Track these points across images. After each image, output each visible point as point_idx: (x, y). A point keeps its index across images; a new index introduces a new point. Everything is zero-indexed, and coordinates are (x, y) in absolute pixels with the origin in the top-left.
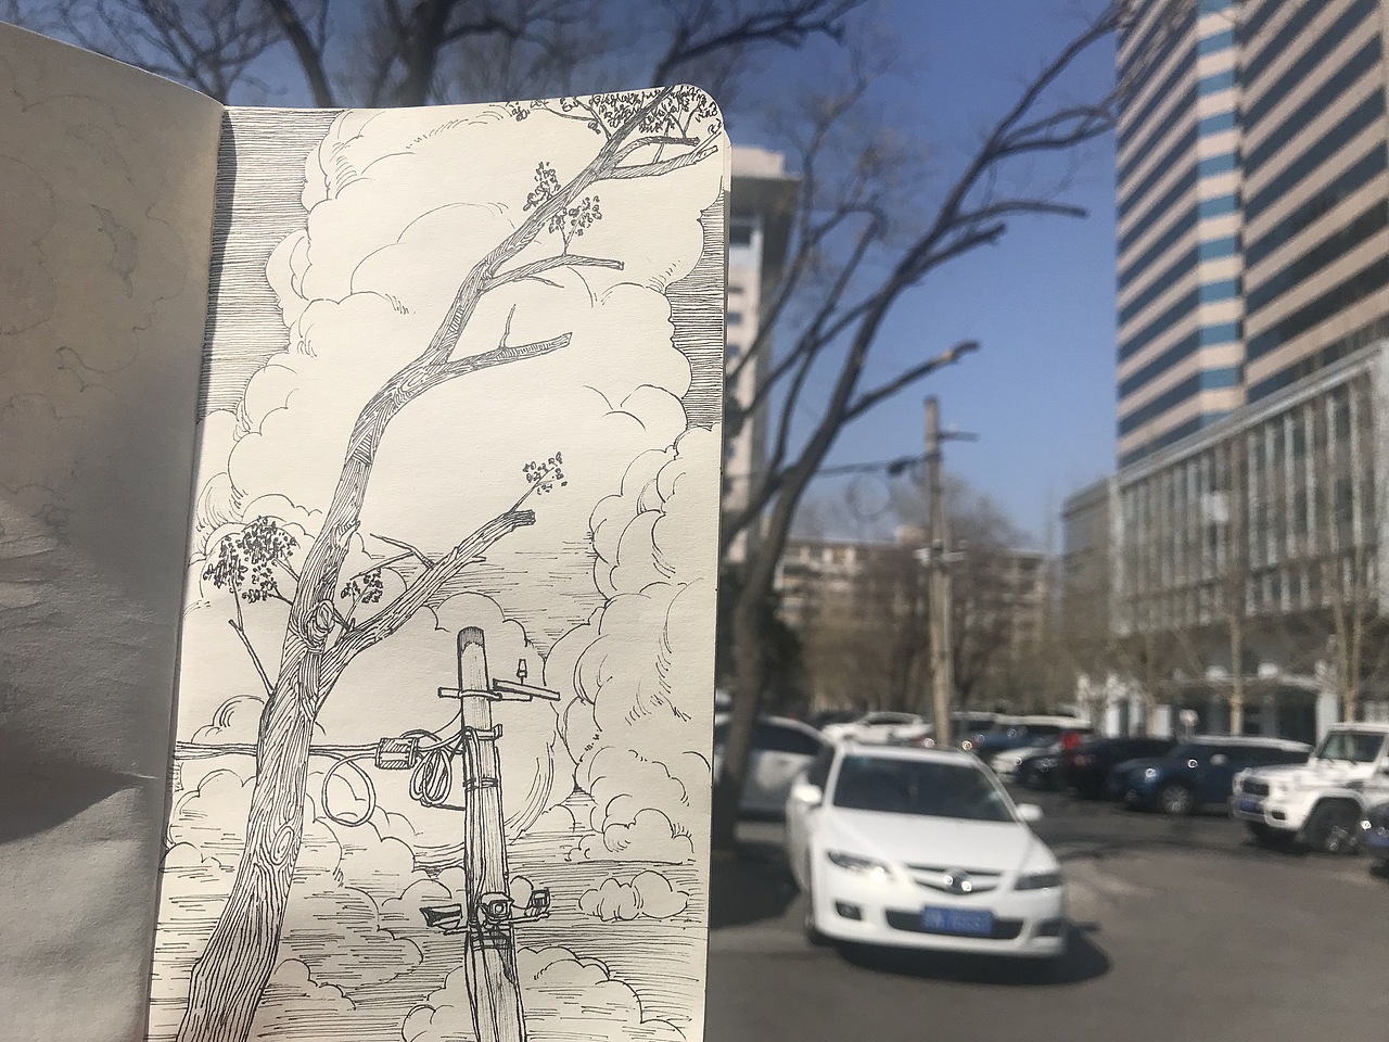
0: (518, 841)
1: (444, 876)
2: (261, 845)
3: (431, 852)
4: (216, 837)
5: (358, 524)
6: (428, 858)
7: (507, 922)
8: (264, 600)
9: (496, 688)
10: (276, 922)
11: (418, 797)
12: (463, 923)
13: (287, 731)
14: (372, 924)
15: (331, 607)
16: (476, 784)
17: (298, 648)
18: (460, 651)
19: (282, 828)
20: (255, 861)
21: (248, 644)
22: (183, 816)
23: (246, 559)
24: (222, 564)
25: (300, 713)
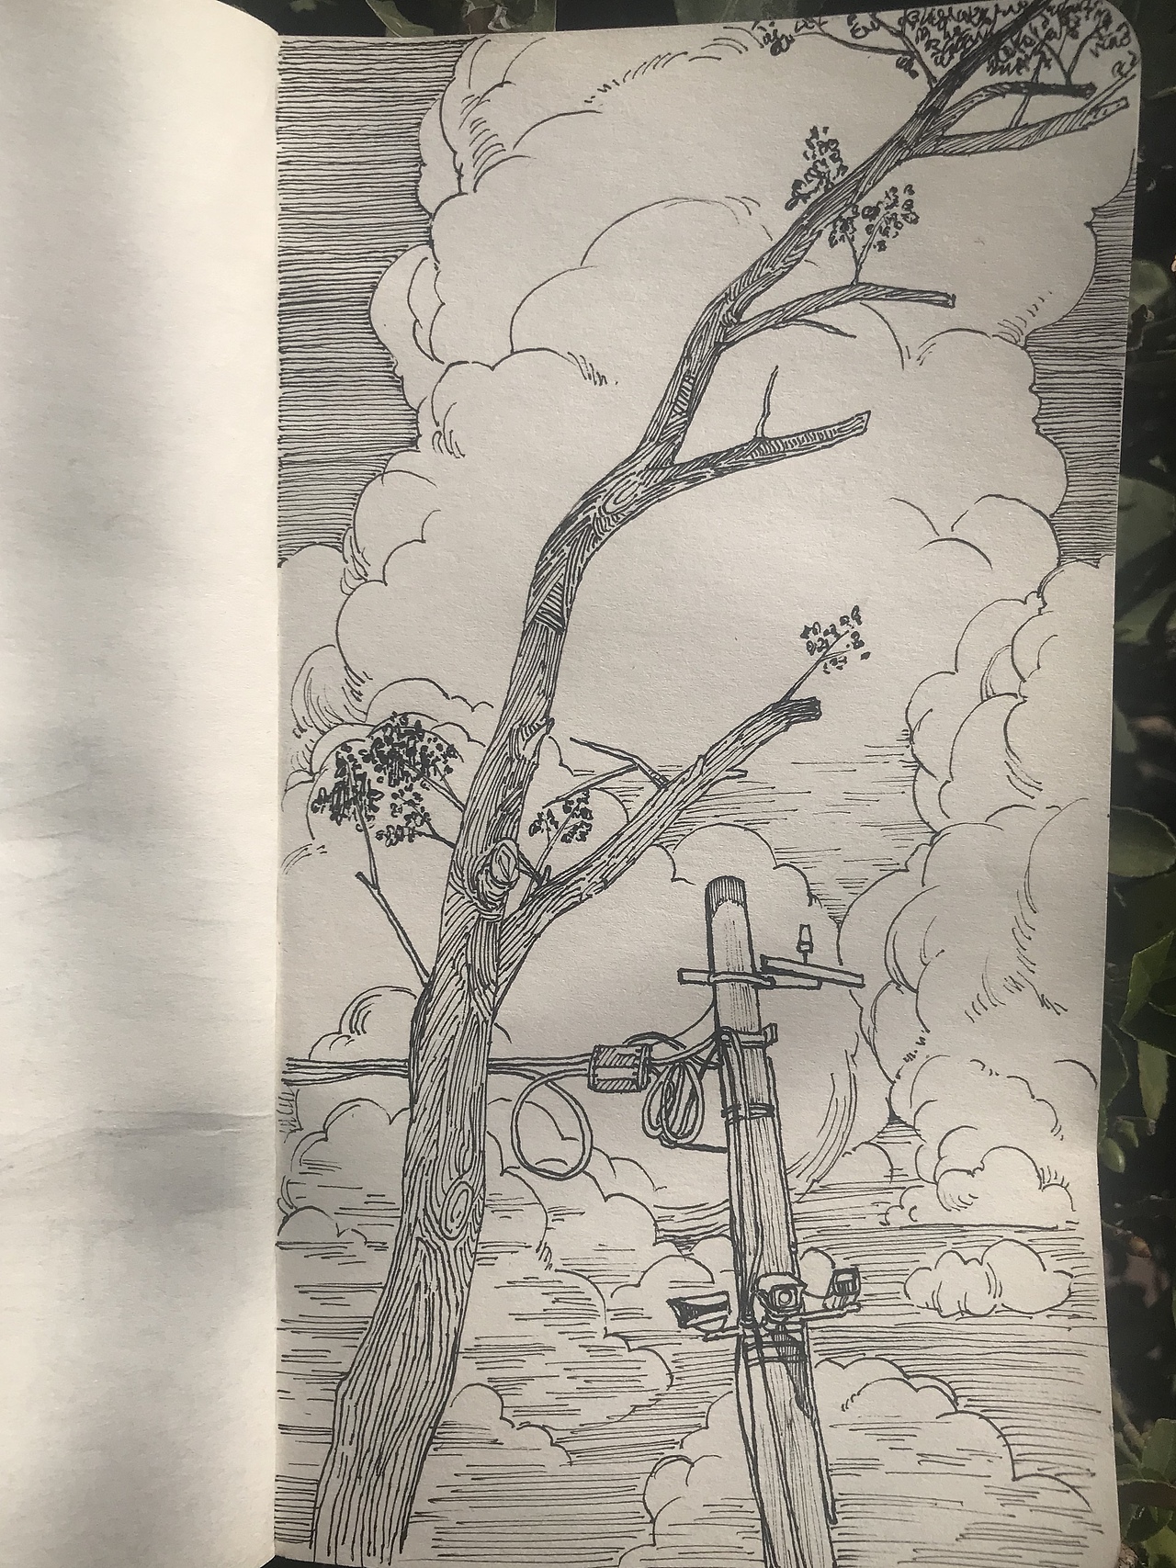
0: (808, 1197)
1: (701, 1251)
2: (425, 1210)
3: (679, 1215)
4: (357, 1199)
5: (550, 722)
6: (678, 1223)
7: (797, 1319)
8: (411, 841)
9: (766, 968)
10: (454, 1324)
11: (656, 1133)
12: (732, 1321)
13: (453, 1037)
14: (597, 1325)
15: (514, 850)
16: (741, 1112)
17: (466, 914)
18: (710, 913)
19: (454, 1186)
20: (417, 1233)
21: (387, 909)
22: (305, 1168)
23: (380, 780)
24: (340, 787)
25: (471, 1010)
